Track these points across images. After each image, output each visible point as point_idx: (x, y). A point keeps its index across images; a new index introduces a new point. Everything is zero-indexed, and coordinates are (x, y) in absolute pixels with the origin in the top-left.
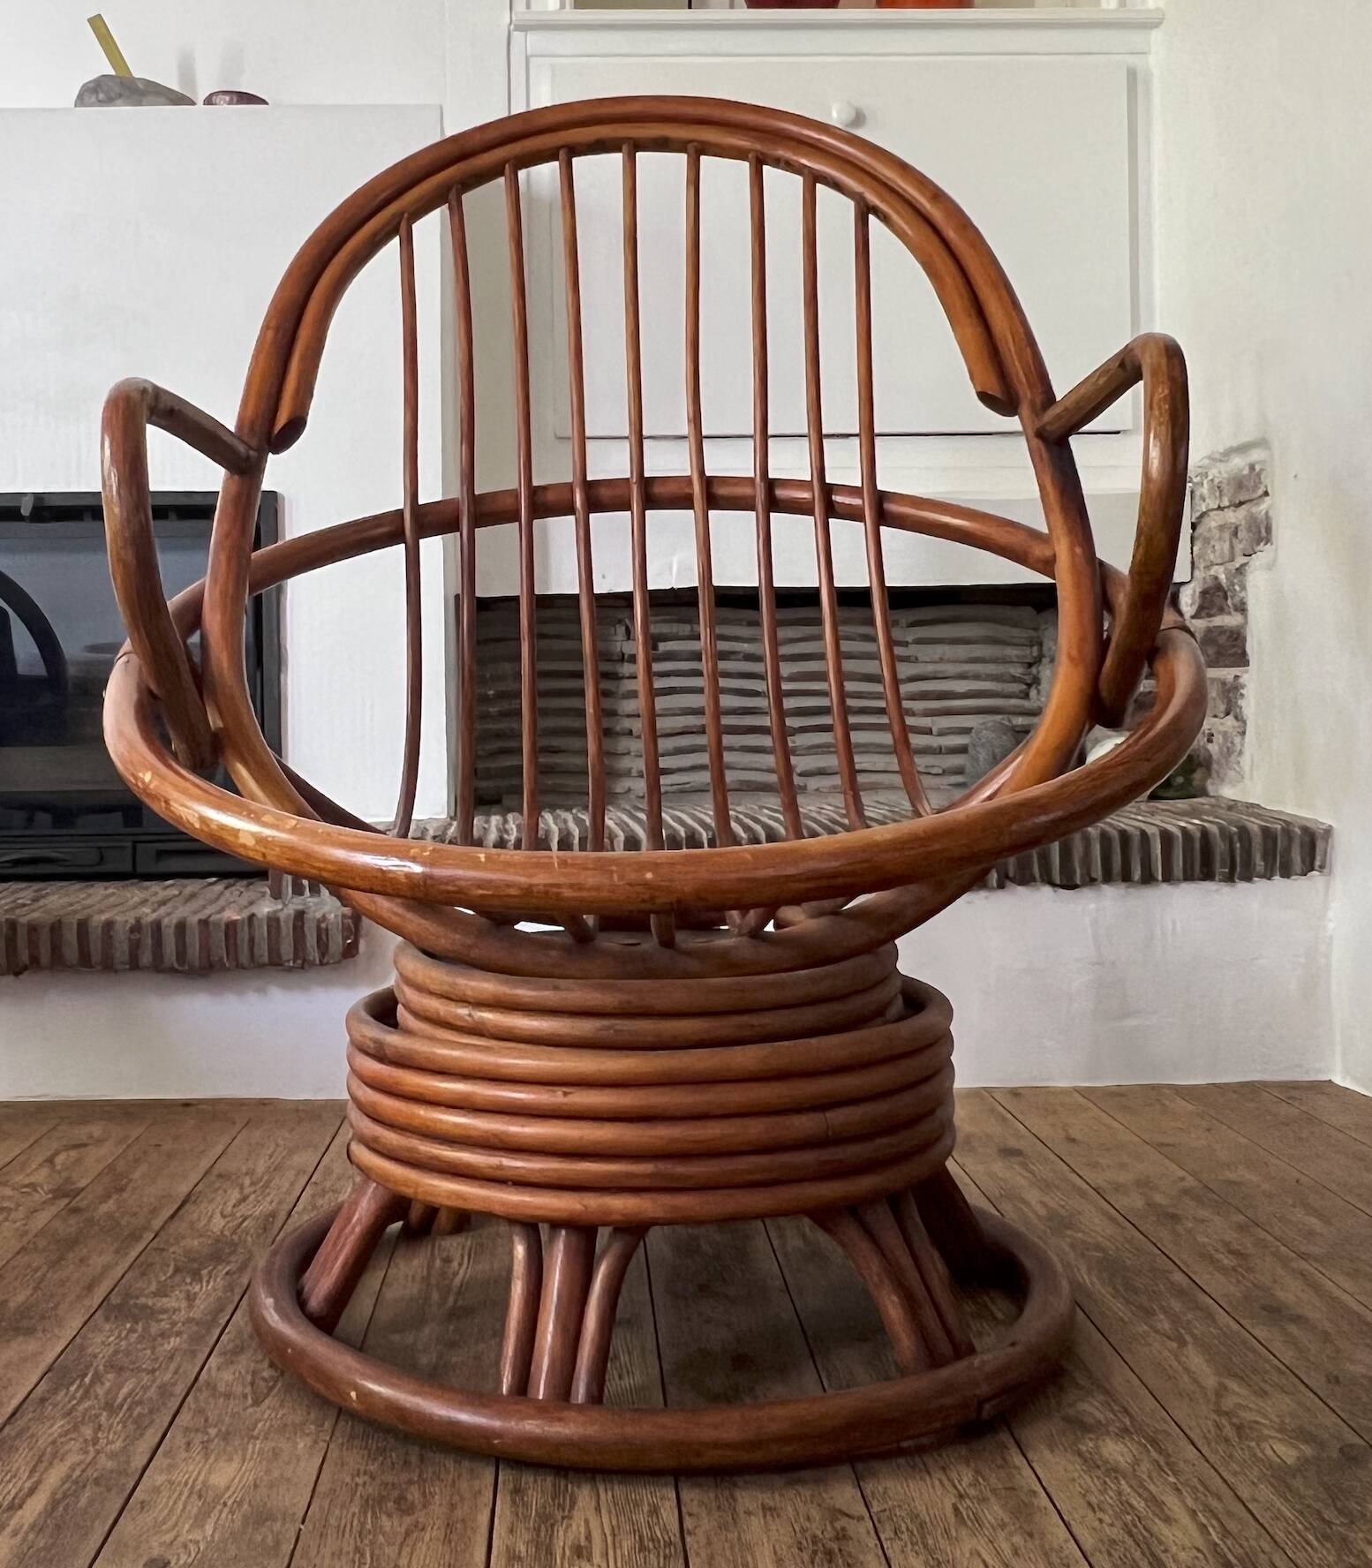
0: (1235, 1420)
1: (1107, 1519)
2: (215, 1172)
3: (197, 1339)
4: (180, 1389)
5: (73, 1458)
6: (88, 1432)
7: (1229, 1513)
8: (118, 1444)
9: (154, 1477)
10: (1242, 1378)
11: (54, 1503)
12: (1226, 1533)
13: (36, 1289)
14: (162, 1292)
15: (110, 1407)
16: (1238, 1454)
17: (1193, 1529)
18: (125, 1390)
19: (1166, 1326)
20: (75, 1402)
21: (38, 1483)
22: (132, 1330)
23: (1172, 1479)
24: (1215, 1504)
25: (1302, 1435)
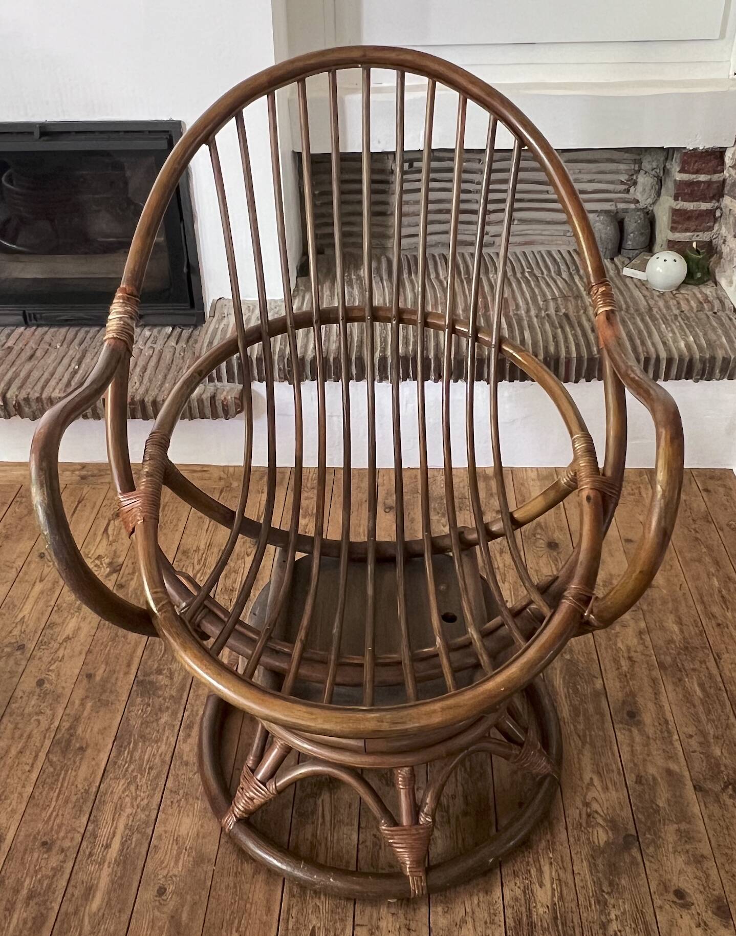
0: (589, 810)
1: (518, 884)
2: (181, 548)
3: (174, 714)
4: (168, 759)
5: (129, 811)
6: (133, 788)
7: (567, 884)
8: (146, 801)
9: (159, 829)
10: (601, 776)
11: (123, 844)
12: (561, 897)
13: (107, 664)
14: (159, 672)
15: (141, 770)
16: (583, 838)
17: (549, 893)
18: (146, 757)
19: (581, 727)
20: (127, 765)
21: (116, 828)
22: (148, 705)
23: (551, 855)
24: (562, 875)
25: (613, 824)
